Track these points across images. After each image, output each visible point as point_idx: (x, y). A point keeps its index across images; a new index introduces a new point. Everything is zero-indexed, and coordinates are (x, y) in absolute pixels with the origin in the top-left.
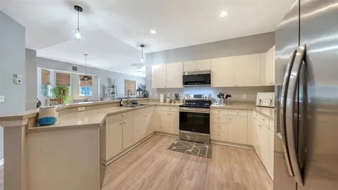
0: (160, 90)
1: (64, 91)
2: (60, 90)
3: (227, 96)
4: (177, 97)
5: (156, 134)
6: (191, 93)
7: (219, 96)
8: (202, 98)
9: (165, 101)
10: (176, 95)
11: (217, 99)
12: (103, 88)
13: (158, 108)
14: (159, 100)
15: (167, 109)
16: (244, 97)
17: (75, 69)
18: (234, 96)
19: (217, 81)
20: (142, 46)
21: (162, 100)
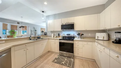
0: (52, 32)
1: (14, 32)
2: (12, 32)
3: (82, 35)
4: (59, 35)
5: (49, 52)
6: (65, 33)
7: (78, 35)
8: (70, 36)
9: (54, 37)
10: (58, 34)
11: (77, 36)
12: (31, 31)
13: (50, 40)
14: (51, 36)
15: (54, 40)
16: (90, 35)
17: (18, 23)
18: (85, 35)
19: (77, 28)
20: (43, 12)
21: (52, 36)
